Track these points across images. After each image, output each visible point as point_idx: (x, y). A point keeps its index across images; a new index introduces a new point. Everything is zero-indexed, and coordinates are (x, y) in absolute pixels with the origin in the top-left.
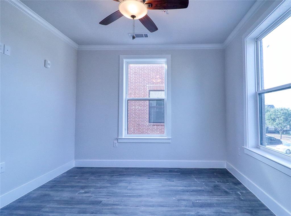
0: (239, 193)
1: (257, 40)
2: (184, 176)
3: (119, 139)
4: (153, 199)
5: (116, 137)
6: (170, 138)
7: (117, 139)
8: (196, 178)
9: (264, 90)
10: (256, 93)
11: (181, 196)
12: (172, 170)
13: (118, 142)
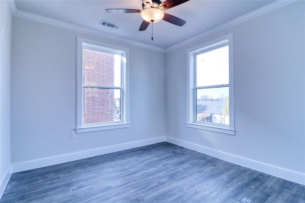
0: (188, 152)
1: (195, 55)
2: (147, 152)
3: (77, 129)
4: (147, 171)
5: (74, 127)
6: (129, 123)
7: (76, 130)
8: (156, 150)
9: (197, 87)
10: (194, 88)
11: (163, 163)
12: (133, 150)
13: (76, 133)
